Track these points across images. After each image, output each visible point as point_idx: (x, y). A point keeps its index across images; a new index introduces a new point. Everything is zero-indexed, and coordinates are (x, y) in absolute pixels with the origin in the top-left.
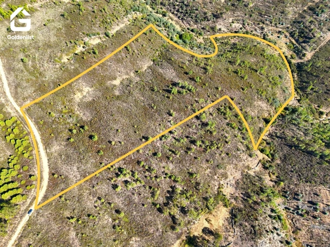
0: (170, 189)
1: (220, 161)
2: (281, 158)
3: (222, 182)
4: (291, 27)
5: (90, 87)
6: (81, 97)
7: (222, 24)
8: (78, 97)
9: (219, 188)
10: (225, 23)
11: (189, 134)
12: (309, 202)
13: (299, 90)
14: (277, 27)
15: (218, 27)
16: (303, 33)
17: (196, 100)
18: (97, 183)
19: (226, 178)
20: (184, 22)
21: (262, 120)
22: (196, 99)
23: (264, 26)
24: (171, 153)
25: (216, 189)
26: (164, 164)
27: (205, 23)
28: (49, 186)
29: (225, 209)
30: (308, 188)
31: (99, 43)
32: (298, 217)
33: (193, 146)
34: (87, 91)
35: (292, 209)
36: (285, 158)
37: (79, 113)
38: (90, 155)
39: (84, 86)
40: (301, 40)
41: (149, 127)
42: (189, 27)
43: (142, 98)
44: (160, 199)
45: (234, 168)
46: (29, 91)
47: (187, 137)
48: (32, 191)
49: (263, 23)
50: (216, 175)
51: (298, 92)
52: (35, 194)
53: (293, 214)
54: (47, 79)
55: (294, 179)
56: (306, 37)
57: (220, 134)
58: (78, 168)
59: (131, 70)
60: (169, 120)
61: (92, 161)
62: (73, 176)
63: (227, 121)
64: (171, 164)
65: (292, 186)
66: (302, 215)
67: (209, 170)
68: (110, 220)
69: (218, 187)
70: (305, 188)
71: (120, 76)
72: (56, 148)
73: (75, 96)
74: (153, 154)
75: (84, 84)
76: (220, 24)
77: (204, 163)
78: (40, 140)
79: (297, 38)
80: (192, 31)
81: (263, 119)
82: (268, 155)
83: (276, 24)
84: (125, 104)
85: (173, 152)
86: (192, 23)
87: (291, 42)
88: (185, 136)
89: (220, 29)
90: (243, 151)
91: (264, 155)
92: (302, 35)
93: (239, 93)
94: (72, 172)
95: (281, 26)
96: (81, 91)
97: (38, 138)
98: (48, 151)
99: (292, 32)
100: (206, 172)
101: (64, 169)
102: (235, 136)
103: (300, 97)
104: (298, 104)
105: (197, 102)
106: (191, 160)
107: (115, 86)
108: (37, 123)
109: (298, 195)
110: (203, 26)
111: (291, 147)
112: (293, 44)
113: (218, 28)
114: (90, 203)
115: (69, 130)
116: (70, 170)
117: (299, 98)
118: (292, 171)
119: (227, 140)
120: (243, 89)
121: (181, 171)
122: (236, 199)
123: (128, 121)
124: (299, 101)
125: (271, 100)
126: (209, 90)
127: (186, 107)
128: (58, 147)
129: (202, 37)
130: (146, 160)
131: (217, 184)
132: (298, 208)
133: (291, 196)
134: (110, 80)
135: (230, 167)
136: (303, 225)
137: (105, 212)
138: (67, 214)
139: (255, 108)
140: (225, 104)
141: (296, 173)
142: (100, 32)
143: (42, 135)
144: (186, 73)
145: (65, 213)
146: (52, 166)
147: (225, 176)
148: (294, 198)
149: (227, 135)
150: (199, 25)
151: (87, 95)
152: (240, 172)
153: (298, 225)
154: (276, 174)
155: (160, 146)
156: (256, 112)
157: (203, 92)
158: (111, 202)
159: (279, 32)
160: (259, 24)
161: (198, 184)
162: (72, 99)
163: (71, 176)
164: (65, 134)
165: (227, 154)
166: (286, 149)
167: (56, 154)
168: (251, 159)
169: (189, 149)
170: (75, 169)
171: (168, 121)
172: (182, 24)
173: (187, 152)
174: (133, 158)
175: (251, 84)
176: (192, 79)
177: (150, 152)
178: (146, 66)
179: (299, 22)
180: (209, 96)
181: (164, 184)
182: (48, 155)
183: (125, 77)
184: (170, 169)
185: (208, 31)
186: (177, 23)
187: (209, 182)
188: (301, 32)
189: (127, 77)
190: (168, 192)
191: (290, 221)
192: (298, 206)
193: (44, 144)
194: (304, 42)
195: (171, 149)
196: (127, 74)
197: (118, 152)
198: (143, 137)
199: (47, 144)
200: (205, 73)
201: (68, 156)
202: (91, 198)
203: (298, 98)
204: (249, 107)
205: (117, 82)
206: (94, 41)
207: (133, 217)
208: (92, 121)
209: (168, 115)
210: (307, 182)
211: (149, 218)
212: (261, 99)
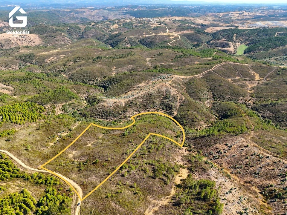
0: (152, 169)
1: (168, 153)
2: (193, 145)
3: (175, 161)
4: (160, 106)
8: (71, 156)
9: (175, 163)
12: (217, 152)
14: (154, 108)
16: (167, 106)
20: (108, 119)
23: (149, 110)
26: (142, 160)
27: (120, 116)
29: (185, 169)
30: (212, 148)
31: (67, 134)
32: (217, 160)
34: (74, 152)
35: (213, 159)
36: (195, 144)
37: (77, 160)
40: (168, 109)
42: (112, 120)
44: (150, 174)
45: (176, 155)
49: (148, 109)
50: (169, 159)
52: (76, 196)
53: (215, 160)
55: (204, 149)
56: (169, 107)
58: (96, 176)
64: (145, 159)
65: (206, 152)
66: (218, 158)
67: (165, 158)
70: (211, 149)
71: (89, 142)
73: (69, 156)
77: (161, 155)
79: (166, 109)
80: (115, 121)
82: (187, 147)
83: (153, 107)
86: (113, 118)
87: (164, 112)
89: (129, 116)
91: (185, 147)
92: (167, 107)
94: (93, 179)
95: (156, 107)
96: (70, 153)
99: (162, 108)
106: (153, 155)
109: (211, 153)
111: (194, 139)
112: (165, 112)
114: (113, 188)
116: (91, 179)
118: (201, 146)
122: (186, 164)
128: (75, 175)
129: (122, 122)
132: (214, 157)
133: (208, 155)
134: (85, 145)
135: (174, 155)
136: (221, 161)
137: (124, 189)
141: (203, 146)
142: (66, 130)
147: (174, 159)
148: (210, 155)
150: (117, 118)
151: (76, 153)
152: (180, 156)
153: (220, 163)
154: (196, 151)
158: (125, 184)
159: (157, 110)
160: (146, 109)
165: (169, 150)
166: (193, 141)
167: (77, 178)
168: (181, 150)
170: (94, 177)
178: (101, 136)
179: (163, 104)
183: (92, 142)
185: (124, 119)
188: (166, 107)
189: (94, 142)
191: (216, 163)
192: (214, 156)
194: (170, 109)
205: (89, 145)
206: (64, 134)
207: (141, 186)
210: (210, 146)
212: (168, 130)
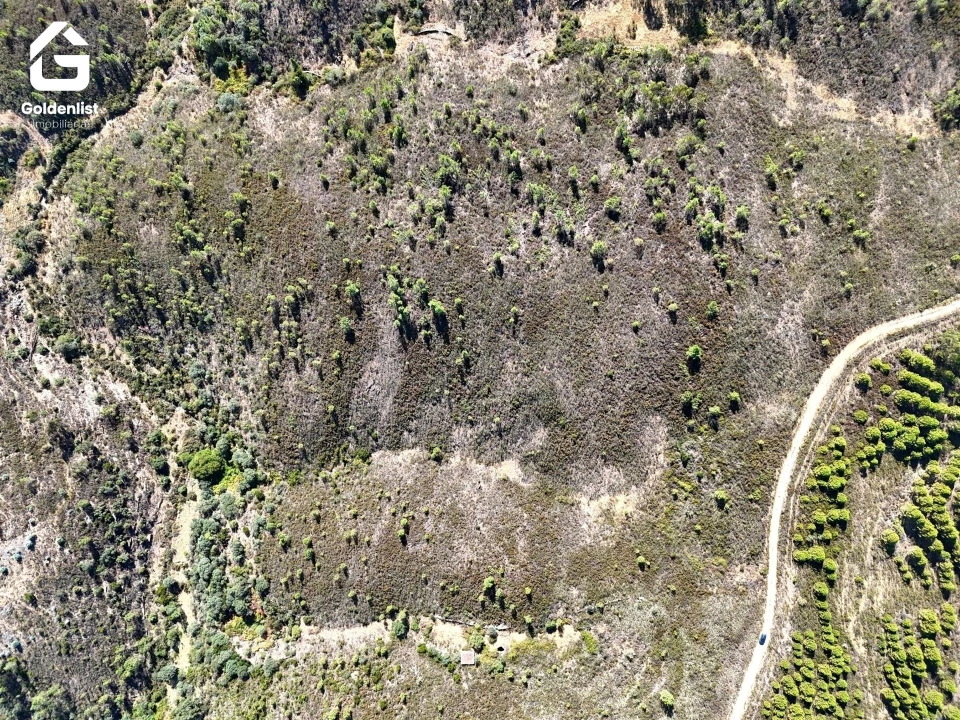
0: (648, 134)
1: (499, 98)
3: (536, 66)
5: (578, 508)
6: (621, 498)
7: (76, 408)
8: (626, 504)
9: (553, 62)
10: (69, 404)
11: (502, 196)
13: (135, 83)
15: (96, 411)
17: (413, 248)
18: (766, 261)
19: (517, 66)
20: (151, 517)
21: (309, 98)
22: (407, 249)
24: (581, 192)
25: (561, 65)
26: (615, 184)
27: (113, 456)
28: (851, 337)
29: (582, 21)
31: (444, 621)
33: (524, 164)
34: (594, 504)
37: (661, 457)
38: (731, 328)
39: (591, 521)
41: (568, 281)
42: (158, 490)
43: (509, 364)
44: (682, 137)
45: (483, 68)
46: (718, 605)
47: (515, 192)
48: (883, 355)
50: (533, 87)
51: (143, 82)
52: (884, 346)
54: (656, 607)
57: (444, 138)
58: (774, 322)
59: (449, 474)
60: (513, 258)
61: (739, 312)
62: (796, 317)
63: (394, 152)
64: (601, 173)
67: (537, 104)
68: (795, 184)
69: (552, 67)
71: (488, 480)
72: (773, 411)
73: (630, 509)
74: (616, 220)
75: (585, 526)
76: (82, 411)
77: (534, 122)
78: (789, 454)
80: (163, 470)
81: (303, 99)
82: (391, 27)
84: (559, 384)
85: (575, 190)
86: (139, 492)
88: (518, 198)
89: (100, 401)
90: (431, 74)
91: (395, 35)
93: (292, 184)
94: (788, 327)
96: (608, 514)
97: (789, 463)
98: (793, 418)
100: (545, 105)
101: (796, 348)
102: (415, 111)
103: (153, 68)
104: (178, 60)
105: (413, 243)
106: (556, 147)
107: (525, 461)
108: (765, 502)
110: (128, 454)
113: (101, 408)
114: (806, 241)
115: (717, 430)
116: (790, 333)
117: (159, 71)
119: (442, 116)
120: (275, 182)
121: (594, 145)
122: (546, 17)
123: (596, 334)
124: (166, 65)
125: (236, 115)
126: (353, 246)
127: (449, 253)
128: (769, 408)
129: (165, 429)
130: (640, 220)
131: (548, 73)
134: (519, 488)
135: (489, 74)
137: (793, 204)
138: (859, 256)
139: (292, 131)
140: (354, 189)
142: (413, 652)
143: (777, 464)
144: (350, 337)
145: (862, 261)
146: (812, 376)
147: (517, 71)
149: (432, 126)
150: (130, 466)
151: (602, 490)
152: (479, 52)
155: (586, 224)
156: (299, 124)
157: (372, 254)
158: (770, 211)
161: (587, 100)
162: (642, 509)
163: (799, 319)
164: (734, 424)
165: (470, 95)
167: (785, 396)
168: (429, 51)
169: (538, 167)
170: (779, 328)
171: (518, 257)
172: (162, 517)
173: (550, 165)
174: (662, 246)
175: (244, 176)
176: (357, 308)
177: (618, 229)
178: (399, 459)
180: (373, 232)
181: (650, 150)
182: (800, 408)
183: (480, 468)
184: (610, 166)
185: (132, 427)
186: (170, 534)
187: (559, 87)
189: (473, 465)
190: (656, 134)
193: (789, 438)
195: (571, 199)
196: (465, 471)
197: (677, 282)
198: (601, 269)
199: (785, 431)
200: (311, 296)
201: (770, 369)
202: (796, 248)
203: (162, 71)
204: (305, 142)
205: (510, 469)
206: (450, 637)
207: (753, 153)
208: (657, 405)
209: (505, 270)
211: (730, 125)
212: (256, 134)
